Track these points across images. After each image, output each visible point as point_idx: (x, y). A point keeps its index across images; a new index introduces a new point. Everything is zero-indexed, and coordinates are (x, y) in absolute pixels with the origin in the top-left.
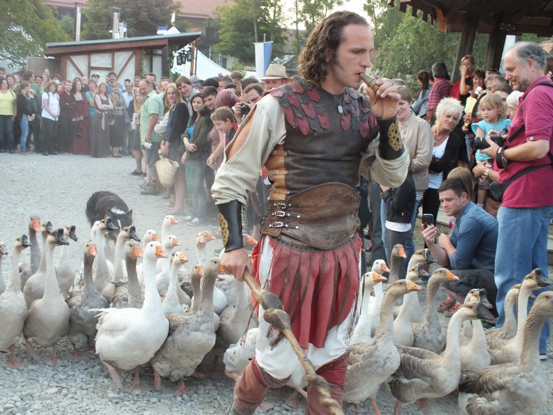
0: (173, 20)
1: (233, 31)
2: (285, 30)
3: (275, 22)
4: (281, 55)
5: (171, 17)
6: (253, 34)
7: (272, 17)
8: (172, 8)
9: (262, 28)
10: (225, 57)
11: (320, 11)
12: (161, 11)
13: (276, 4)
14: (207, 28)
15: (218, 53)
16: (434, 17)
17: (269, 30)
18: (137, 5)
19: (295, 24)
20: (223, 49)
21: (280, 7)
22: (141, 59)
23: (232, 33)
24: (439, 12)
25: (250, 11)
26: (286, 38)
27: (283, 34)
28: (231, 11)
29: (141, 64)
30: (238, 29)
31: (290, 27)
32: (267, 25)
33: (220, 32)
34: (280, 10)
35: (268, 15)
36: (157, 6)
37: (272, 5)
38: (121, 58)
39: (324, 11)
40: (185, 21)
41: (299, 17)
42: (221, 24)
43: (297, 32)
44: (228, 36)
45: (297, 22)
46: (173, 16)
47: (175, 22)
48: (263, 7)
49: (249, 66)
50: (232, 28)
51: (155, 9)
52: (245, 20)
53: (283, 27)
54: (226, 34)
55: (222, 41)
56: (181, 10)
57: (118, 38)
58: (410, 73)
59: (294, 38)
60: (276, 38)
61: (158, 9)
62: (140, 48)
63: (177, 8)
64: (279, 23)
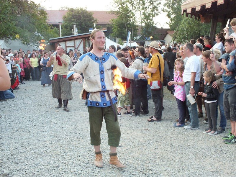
0: (95, 26)
1: (118, 28)
2: (137, 26)
3: (133, 23)
4: (136, 36)
5: (94, 25)
6: (125, 29)
7: (132, 21)
8: (94, 21)
9: (128, 26)
10: (115, 38)
11: (150, 18)
12: (90, 23)
13: (133, 17)
14: (107, 28)
15: (112, 37)
16: (199, 17)
17: (131, 26)
18: (81, 21)
19: (141, 24)
20: (114, 35)
21: (135, 18)
22: (85, 42)
23: (117, 29)
24: (201, 16)
25: (123, 20)
26: (138, 29)
27: (137, 28)
28: (116, 21)
29: (86, 44)
30: (120, 27)
31: (139, 25)
32: (130, 25)
33: (113, 29)
34: (135, 19)
35: (130, 21)
36: (88, 21)
37: (132, 17)
38: (78, 42)
39: (152, 17)
40: (99, 26)
41: (142, 21)
42: (113, 26)
43: (142, 26)
44: (116, 30)
45: (141, 23)
46: (95, 24)
47: (96, 26)
48: (128, 18)
49: (125, 41)
50: (117, 27)
51: (88, 22)
52: (122, 24)
53: (137, 25)
54: (115, 30)
55: (113, 32)
56: (97, 22)
57: (76, 34)
58: (187, 39)
59: (141, 29)
60: (134, 30)
61: (89, 22)
62: (85, 38)
63: (96, 21)
64: (135, 24)
